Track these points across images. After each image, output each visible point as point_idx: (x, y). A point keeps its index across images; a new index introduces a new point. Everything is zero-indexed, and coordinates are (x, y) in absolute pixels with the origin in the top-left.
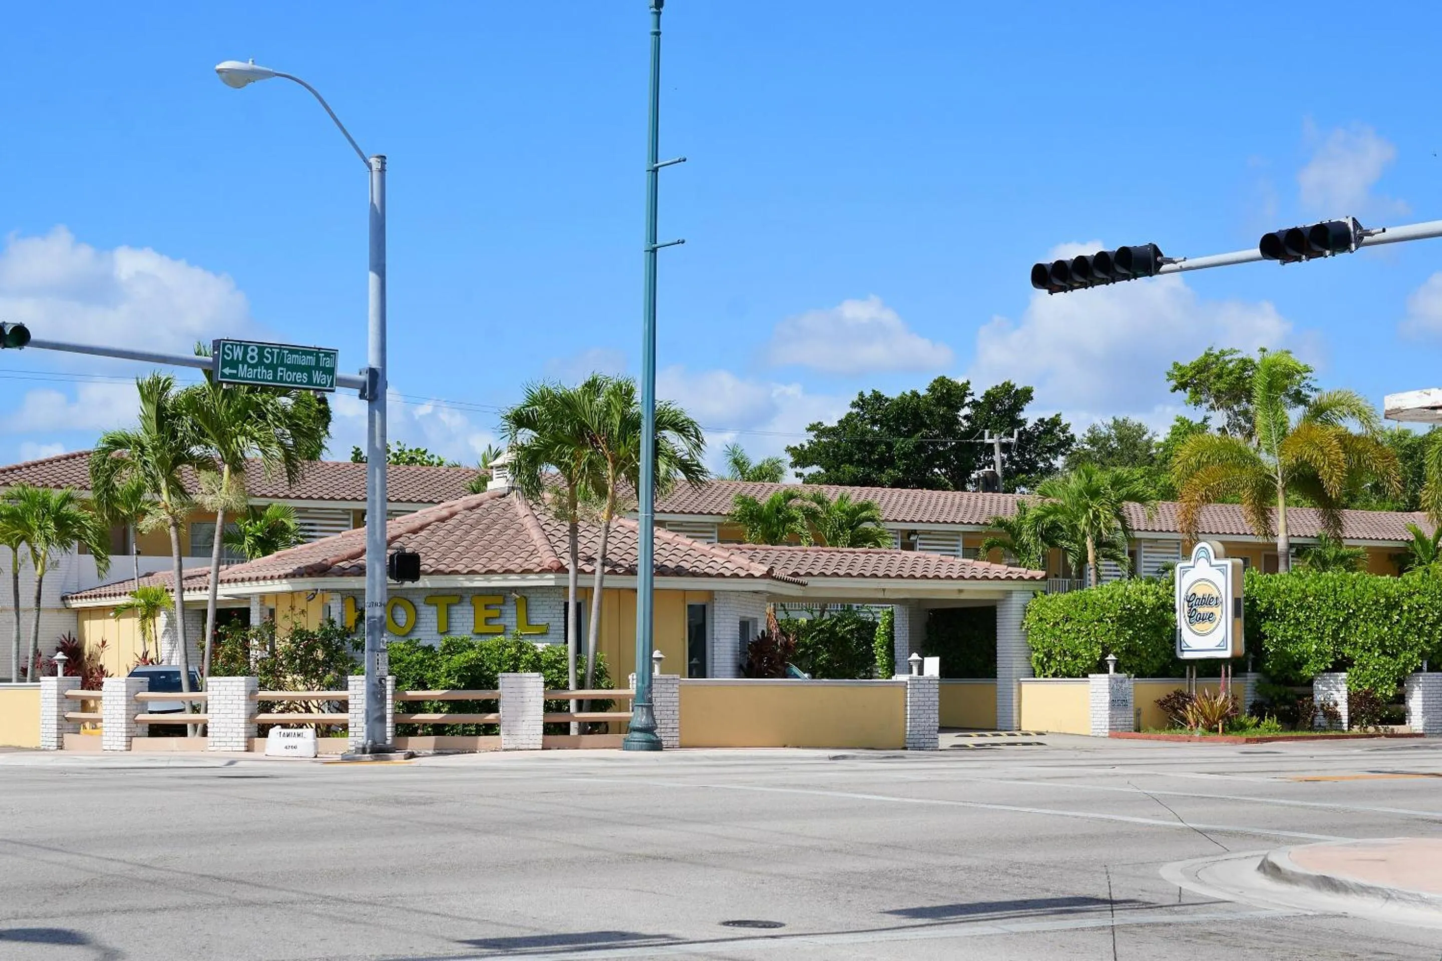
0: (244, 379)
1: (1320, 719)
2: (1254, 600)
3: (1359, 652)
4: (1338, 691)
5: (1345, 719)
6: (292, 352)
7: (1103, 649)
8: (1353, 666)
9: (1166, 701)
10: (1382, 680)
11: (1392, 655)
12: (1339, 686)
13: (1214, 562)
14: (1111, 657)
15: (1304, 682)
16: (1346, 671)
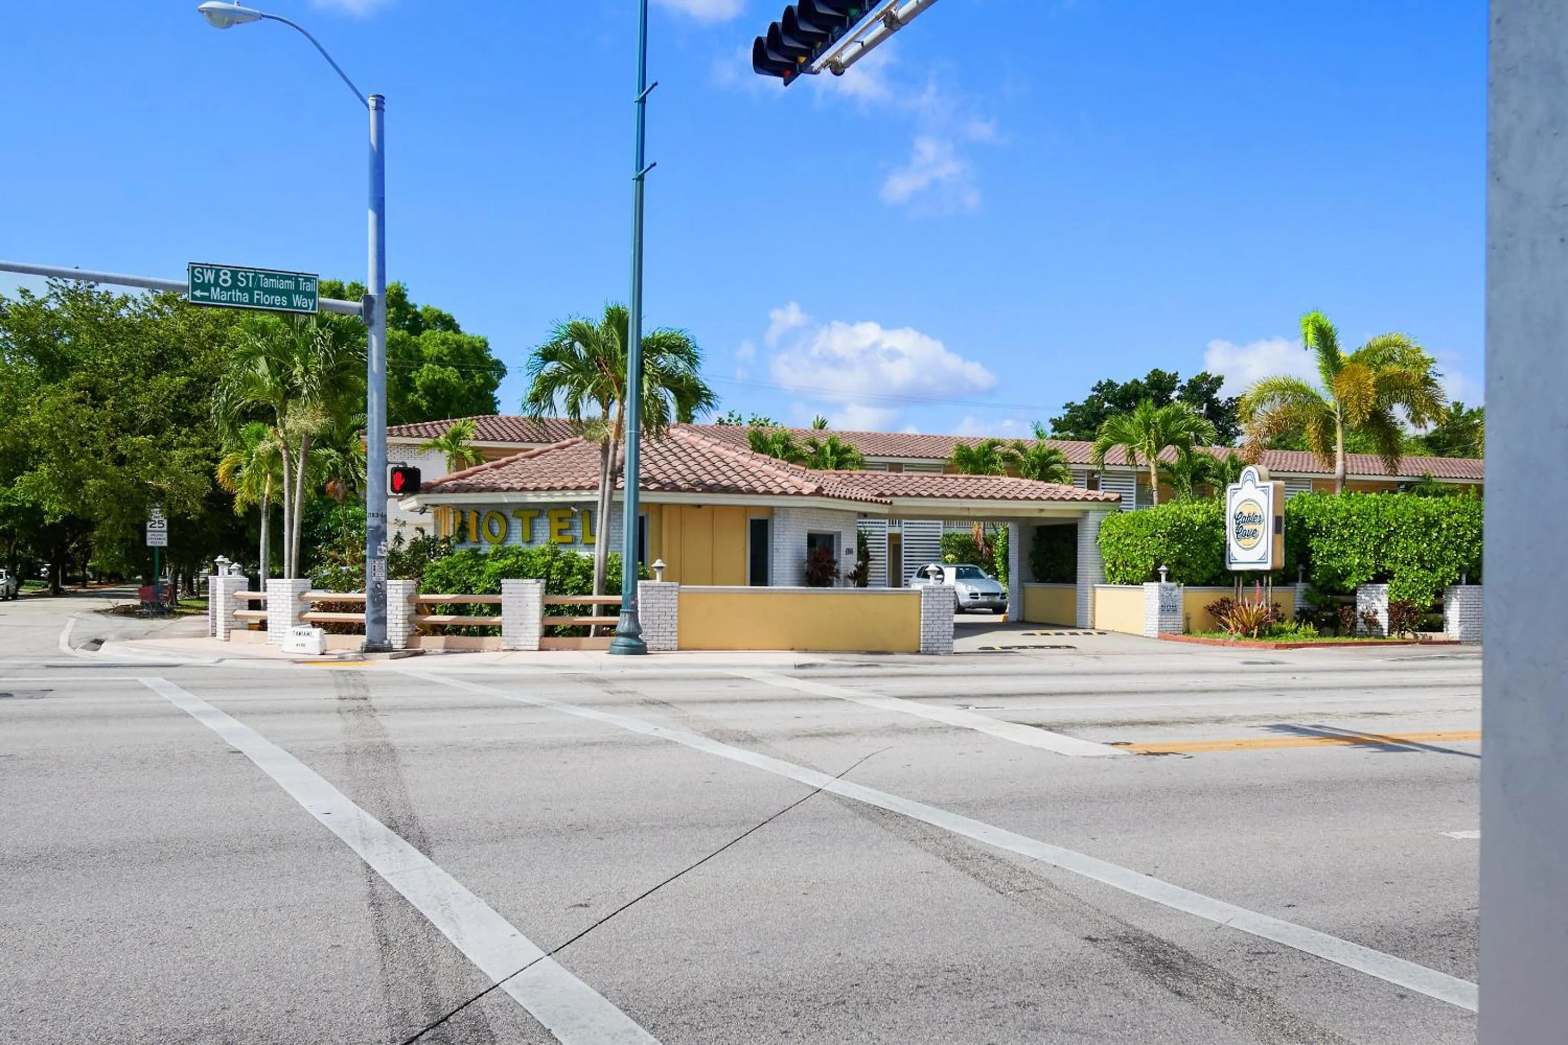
0: (217, 301)
1: (1361, 625)
2: (1303, 519)
3: (1399, 566)
4: (1379, 600)
5: (1385, 626)
6: (268, 276)
7: (1156, 560)
8: (1393, 578)
9: (1213, 607)
10: (1421, 592)
11: (1430, 569)
12: (1380, 597)
13: (1259, 484)
14: (1163, 568)
15: (1348, 591)
16: (1387, 583)
